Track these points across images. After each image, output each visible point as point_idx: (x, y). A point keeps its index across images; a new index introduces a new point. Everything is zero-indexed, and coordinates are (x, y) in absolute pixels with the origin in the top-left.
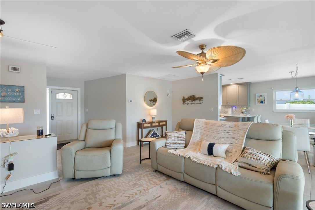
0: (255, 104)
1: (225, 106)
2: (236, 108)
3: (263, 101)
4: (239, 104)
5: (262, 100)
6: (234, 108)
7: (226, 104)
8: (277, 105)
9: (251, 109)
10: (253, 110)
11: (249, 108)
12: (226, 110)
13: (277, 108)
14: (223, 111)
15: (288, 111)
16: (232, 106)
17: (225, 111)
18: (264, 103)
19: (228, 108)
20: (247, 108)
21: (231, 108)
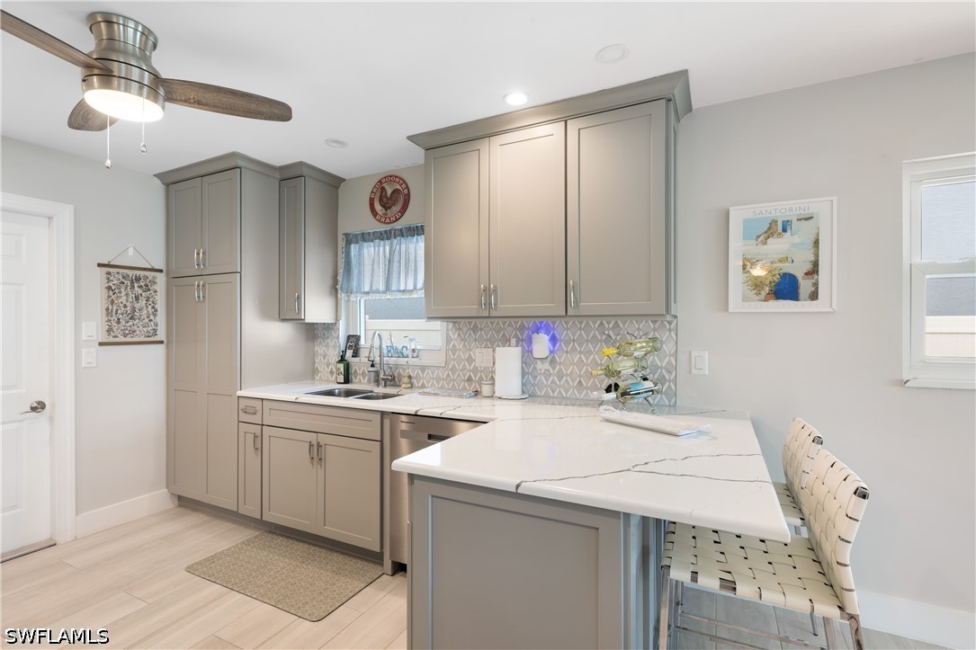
0: (726, 309)
2: (553, 340)
3: (798, 271)
4: (587, 306)
5: (788, 268)
6: (541, 345)
7: (472, 309)
9: (682, 358)
10: (705, 361)
11: (671, 348)
12: (481, 356)
14: (453, 370)
16: (522, 328)
17: (475, 370)
18: (814, 296)
19: (492, 344)
20: (654, 339)
21: (513, 341)
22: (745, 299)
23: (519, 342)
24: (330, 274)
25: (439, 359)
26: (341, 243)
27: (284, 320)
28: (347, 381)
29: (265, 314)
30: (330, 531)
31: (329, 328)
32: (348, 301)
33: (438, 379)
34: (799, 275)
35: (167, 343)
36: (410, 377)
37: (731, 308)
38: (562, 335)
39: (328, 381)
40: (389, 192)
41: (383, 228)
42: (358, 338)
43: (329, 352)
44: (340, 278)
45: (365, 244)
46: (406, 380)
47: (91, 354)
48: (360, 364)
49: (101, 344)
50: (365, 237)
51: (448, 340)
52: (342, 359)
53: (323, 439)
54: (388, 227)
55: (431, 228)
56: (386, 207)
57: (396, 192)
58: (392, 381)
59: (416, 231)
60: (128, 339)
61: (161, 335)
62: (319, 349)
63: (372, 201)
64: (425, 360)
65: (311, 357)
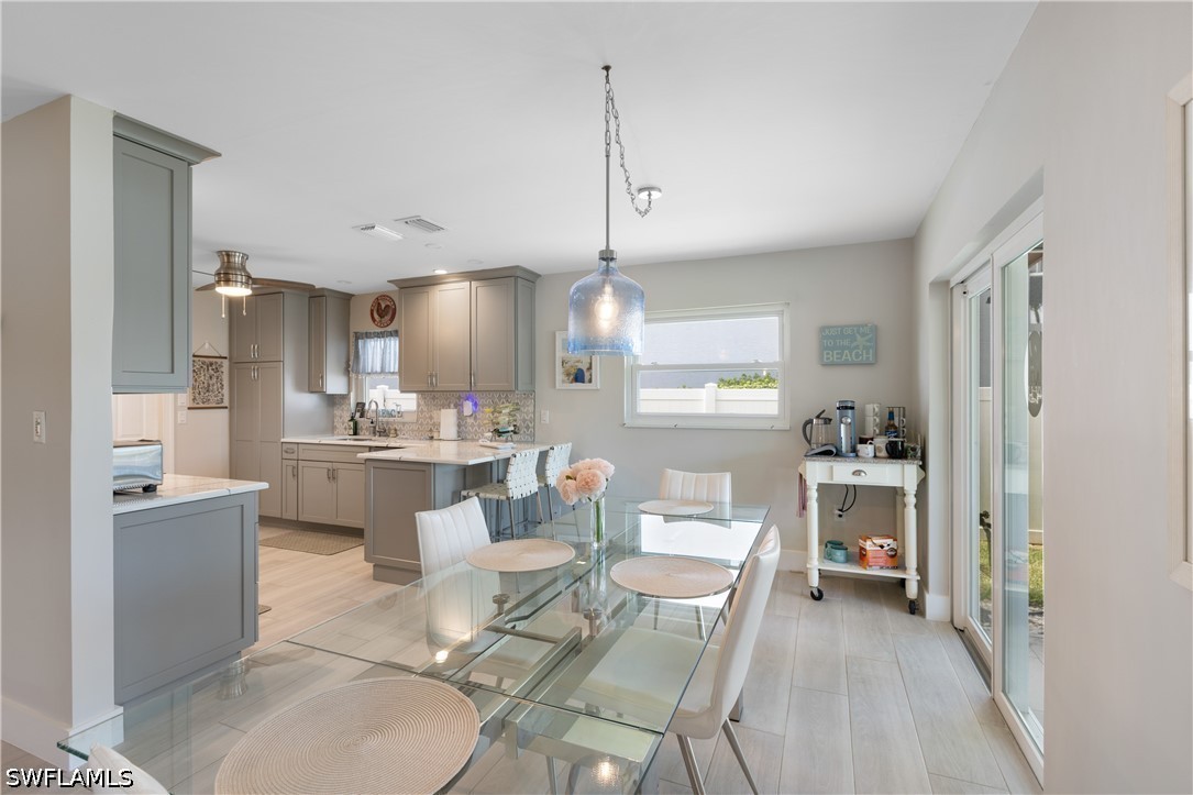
0: (555, 386)
1: (434, 398)
2: (476, 405)
4: (480, 385)
5: (580, 366)
6: (468, 408)
7: (429, 387)
8: (643, 393)
9: (537, 414)
10: (546, 416)
11: (531, 409)
12: (434, 415)
13: (643, 408)
14: (421, 424)
15: (681, 424)
18: (590, 381)
19: (439, 407)
20: (517, 404)
21: (452, 406)
22: (563, 381)
23: (456, 406)
24: (344, 360)
25: (414, 418)
26: (352, 339)
27: (312, 392)
28: (355, 434)
29: (299, 387)
30: (342, 521)
31: (344, 397)
32: (357, 379)
33: (413, 431)
34: (585, 370)
35: (231, 408)
36: (396, 430)
37: (558, 387)
38: (480, 402)
39: (343, 434)
40: (383, 306)
41: (379, 330)
42: (364, 404)
43: (344, 414)
44: (351, 363)
45: (368, 340)
46: (393, 431)
47: (183, 415)
48: (364, 423)
49: (189, 408)
50: (368, 335)
51: (418, 405)
52: (352, 419)
53: (336, 466)
54: (383, 330)
55: (402, 332)
56: (381, 316)
57: (387, 306)
58: (384, 433)
59: (395, 333)
60: (206, 405)
61: (226, 403)
62: (337, 412)
63: (372, 311)
64: (407, 419)
65: (332, 418)
